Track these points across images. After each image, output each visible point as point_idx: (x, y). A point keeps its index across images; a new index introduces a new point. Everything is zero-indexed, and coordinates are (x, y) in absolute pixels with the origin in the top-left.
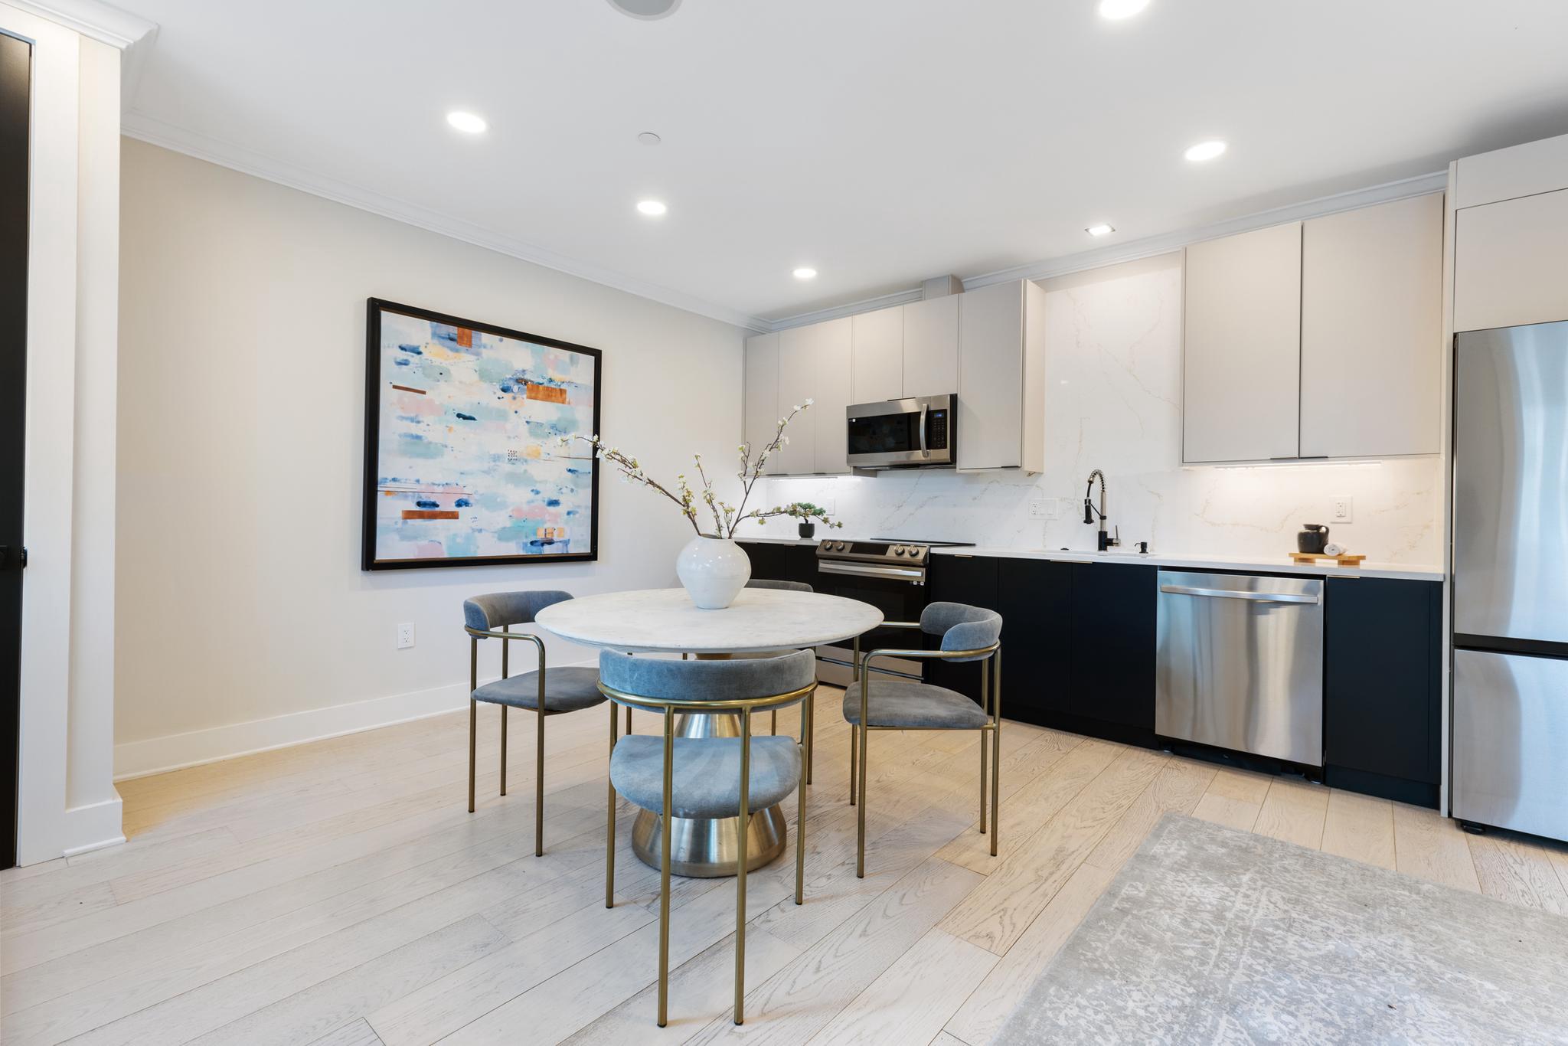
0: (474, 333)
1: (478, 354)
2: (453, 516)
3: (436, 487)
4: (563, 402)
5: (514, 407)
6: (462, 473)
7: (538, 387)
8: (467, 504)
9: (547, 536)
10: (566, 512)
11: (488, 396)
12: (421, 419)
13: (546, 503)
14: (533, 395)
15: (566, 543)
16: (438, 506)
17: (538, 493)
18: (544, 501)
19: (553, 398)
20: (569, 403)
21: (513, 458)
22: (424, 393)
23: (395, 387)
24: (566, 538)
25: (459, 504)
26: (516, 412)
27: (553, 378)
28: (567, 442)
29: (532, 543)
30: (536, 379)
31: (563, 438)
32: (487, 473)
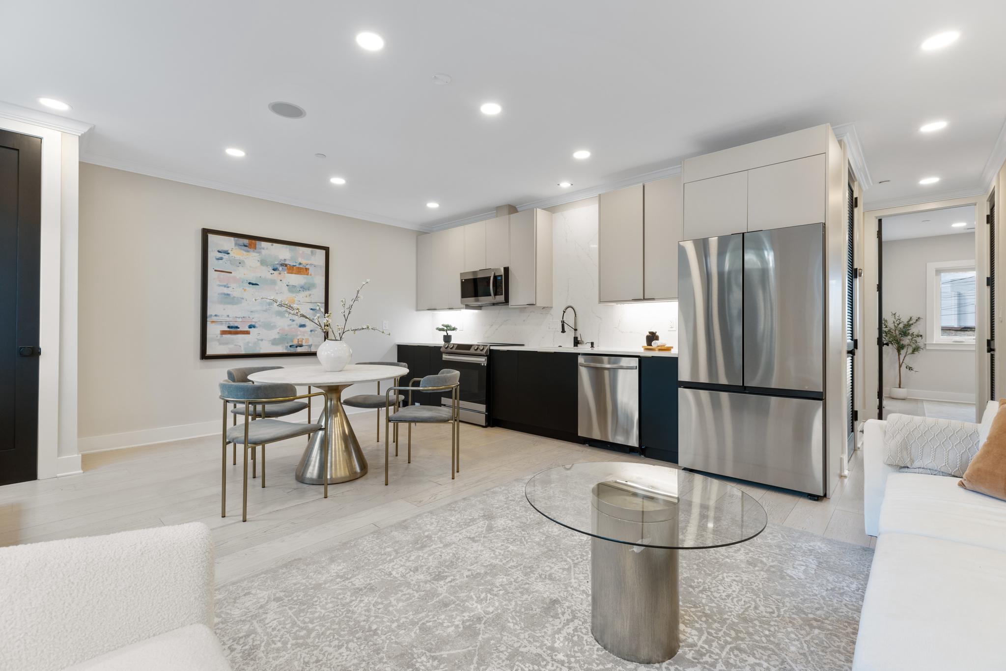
0: (258, 242)
1: (259, 253)
2: (247, 333)
3: (238, 319)
4: (307, 275)
5: (280, 278)
6: (251, 312)
7: (293, 268)
8: (254, 327)
9: (299, 342)
10: (310, 331)
11: (266, 273)
12: (229, 286)
14: (290, 271)
15: (310, 346)
16: (239, 328)
17: (293, 321)
18: (297, 325)
19: (302, 273)
20: (311, 275)
21: (280, 303)
22: (231, 273)
23: (216, 271)
24: (310, 343)
25: (250, 327)
26: (281, 280)
27: (301, 262)
28: (310, 295)
29: (291, 346)
30: (292, 264)
31: (307, 293)
32: (265, 311)
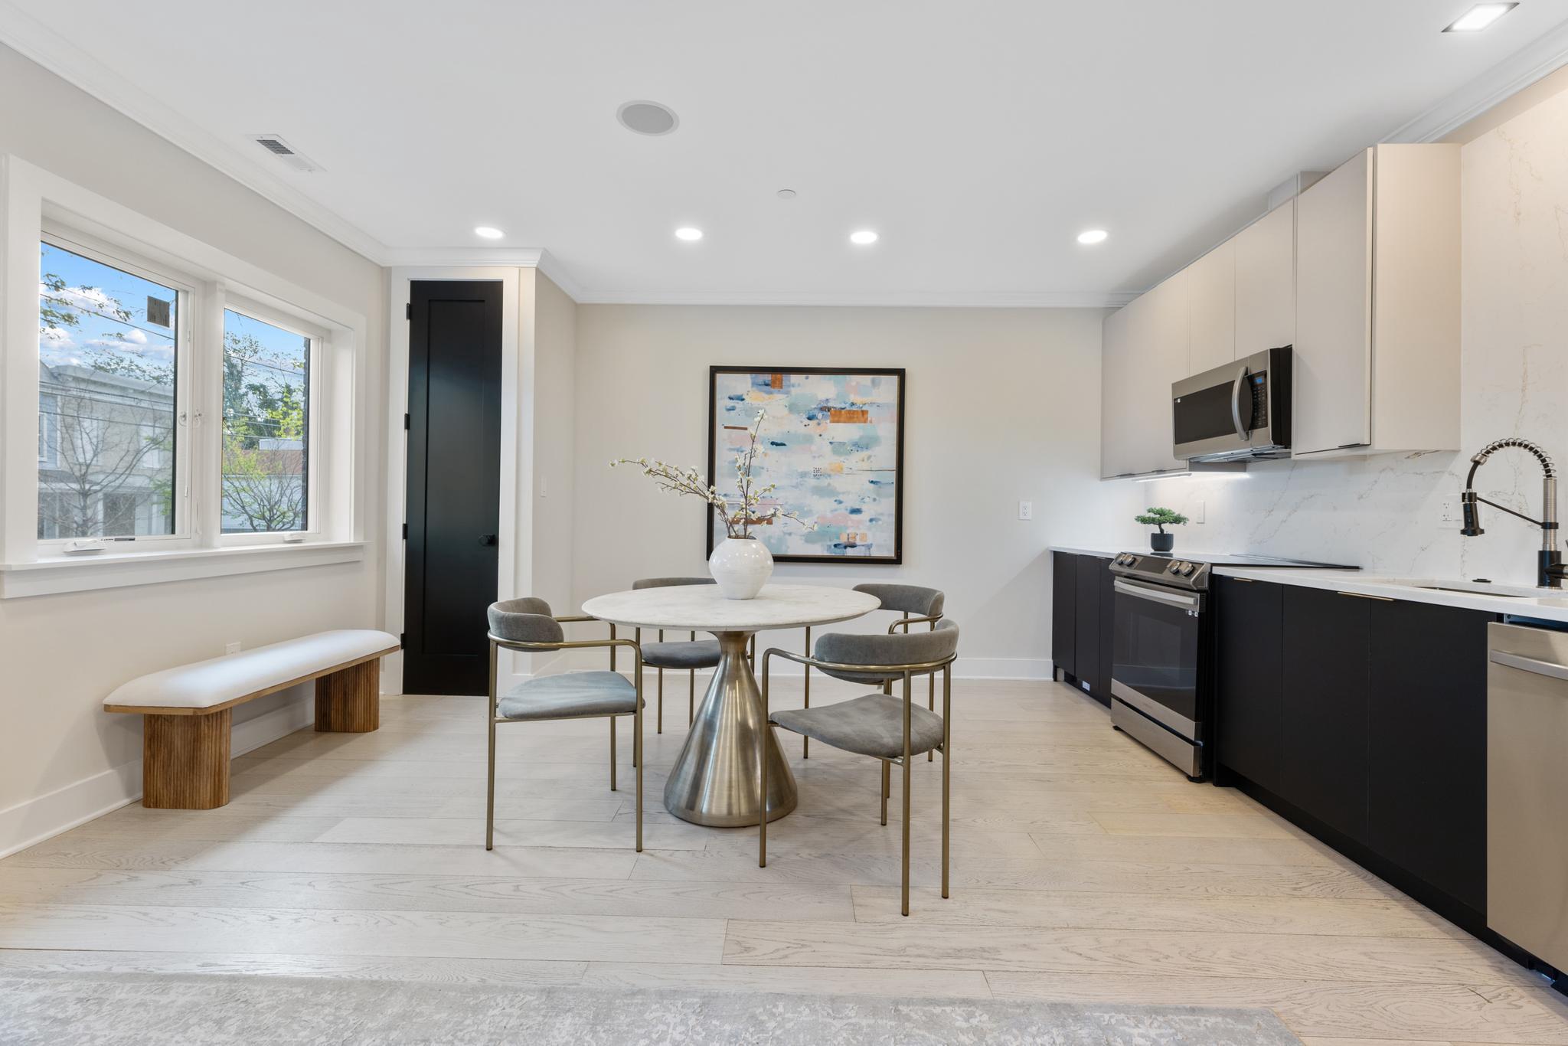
0: (785, 377)
1: (787, 393)
2: (770, 523)
4: (865, 422)
5: (818, 432)
6: (775, 488)
7: (840, 412)
9: (850, 540)
10: (868, 519)
11: (797, 425)
12: (744, 449)
13: (848, 511)
14: (836, 419)
15: (869, 547)
17: (840, 502)
18: (847, 510)
19: (855, 419)
20: (871, 422)
21: (818, 474)
22: (746, 429)
23: (726, 427)
24: (869, 542)
26: (820, 435)
27: (855, 402)
28: (869, 457)
29: (835, 546)
30: (839, 406)
31: (864, 454)
32: (796, 487)
